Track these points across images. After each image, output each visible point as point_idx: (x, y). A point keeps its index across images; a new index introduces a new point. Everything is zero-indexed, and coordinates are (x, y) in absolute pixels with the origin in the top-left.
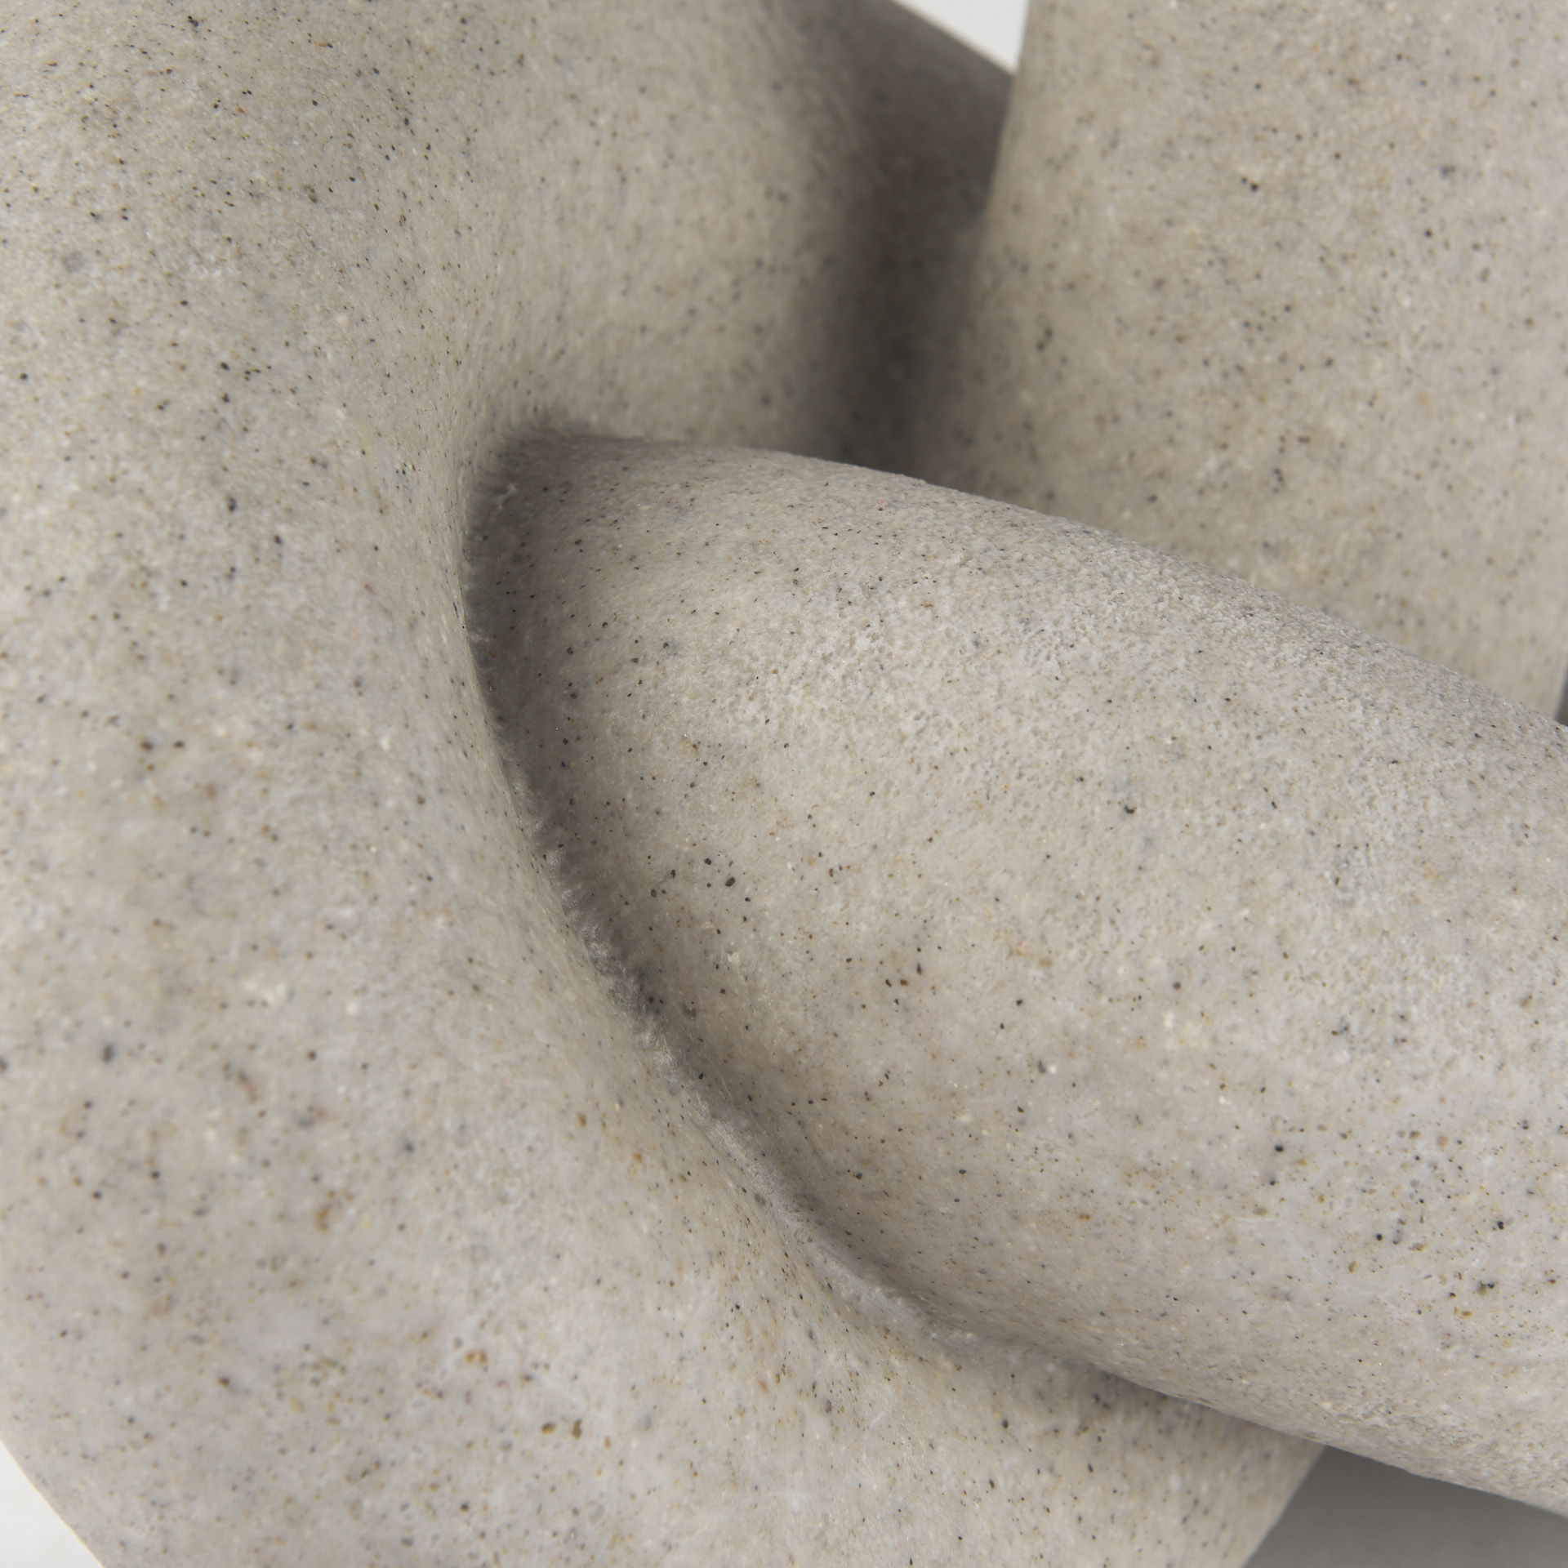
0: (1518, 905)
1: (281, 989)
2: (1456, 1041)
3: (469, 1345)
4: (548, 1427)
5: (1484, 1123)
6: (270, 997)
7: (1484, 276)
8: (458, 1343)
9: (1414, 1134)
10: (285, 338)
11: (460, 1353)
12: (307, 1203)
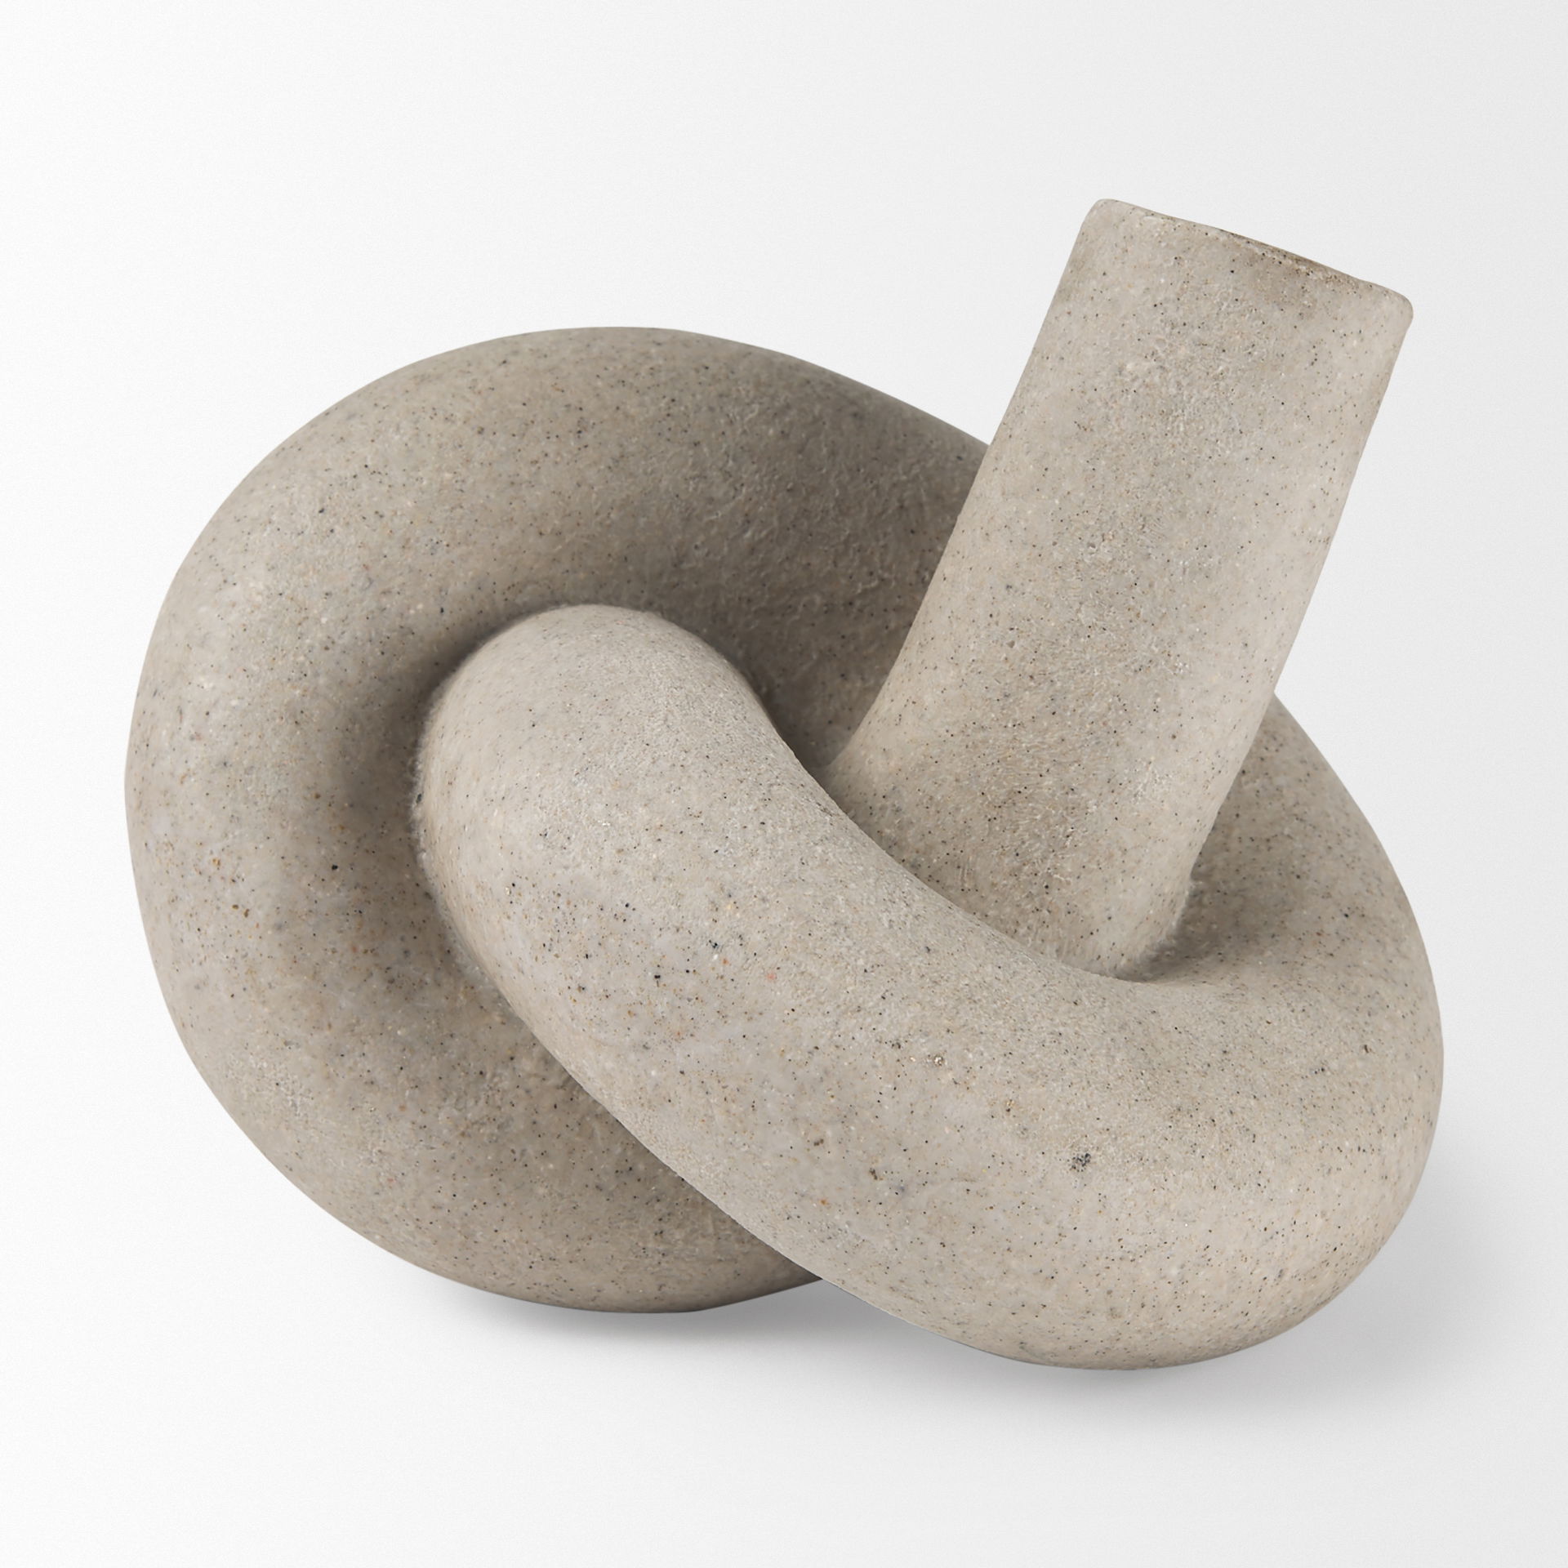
0: (642, 810)
1: (211, 685)
2: (584, 856)
3: (216, 855)
4: (236, 907)
5: (586, 901)
6: (206, 686)
7: (1012, 645)
8: (212, 853)
9: (559, 895)
10: (406, 468)
11: (211, 858)
12: (181, 771)
